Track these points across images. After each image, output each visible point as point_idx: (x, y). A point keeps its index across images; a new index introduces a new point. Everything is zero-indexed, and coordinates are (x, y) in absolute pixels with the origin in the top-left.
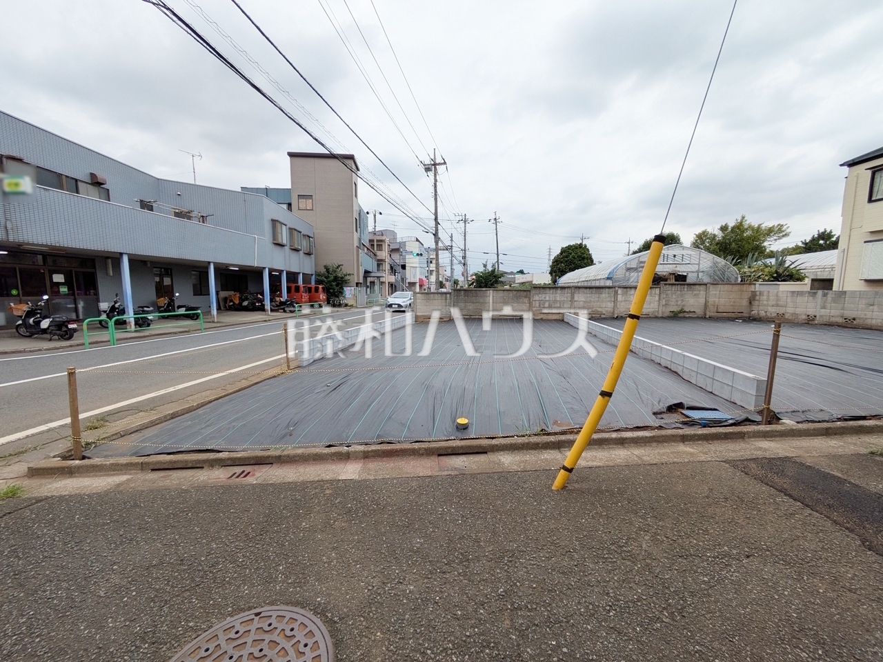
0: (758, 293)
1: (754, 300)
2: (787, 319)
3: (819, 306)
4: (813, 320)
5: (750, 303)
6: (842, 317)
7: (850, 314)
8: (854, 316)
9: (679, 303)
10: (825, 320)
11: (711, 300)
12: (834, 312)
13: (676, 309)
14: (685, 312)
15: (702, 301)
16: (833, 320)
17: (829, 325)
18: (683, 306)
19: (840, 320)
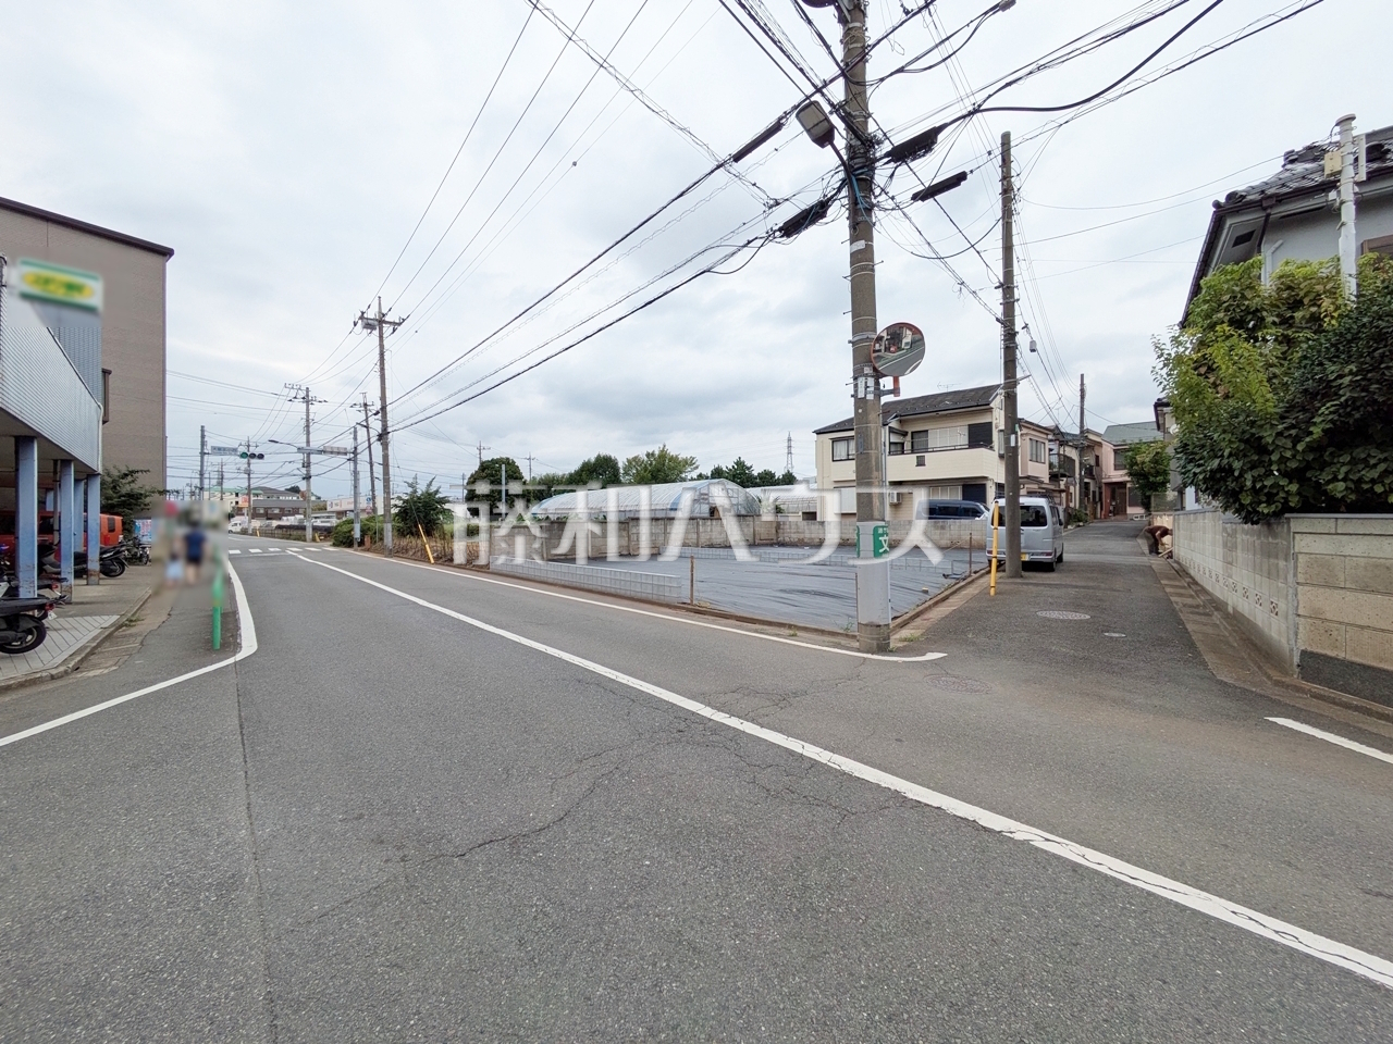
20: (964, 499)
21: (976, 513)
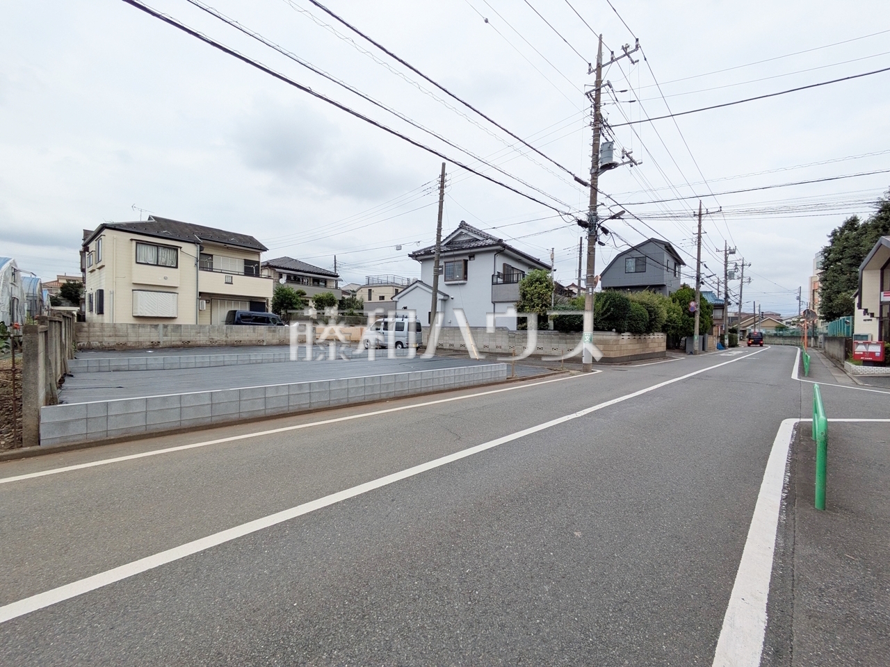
4: (158, 345)
7: (186, 339)
10: (168, 344)
12: (173, 339)
16: (173, 343)
17: (172, 347)
19: (180, 343)
20: (251, 310)
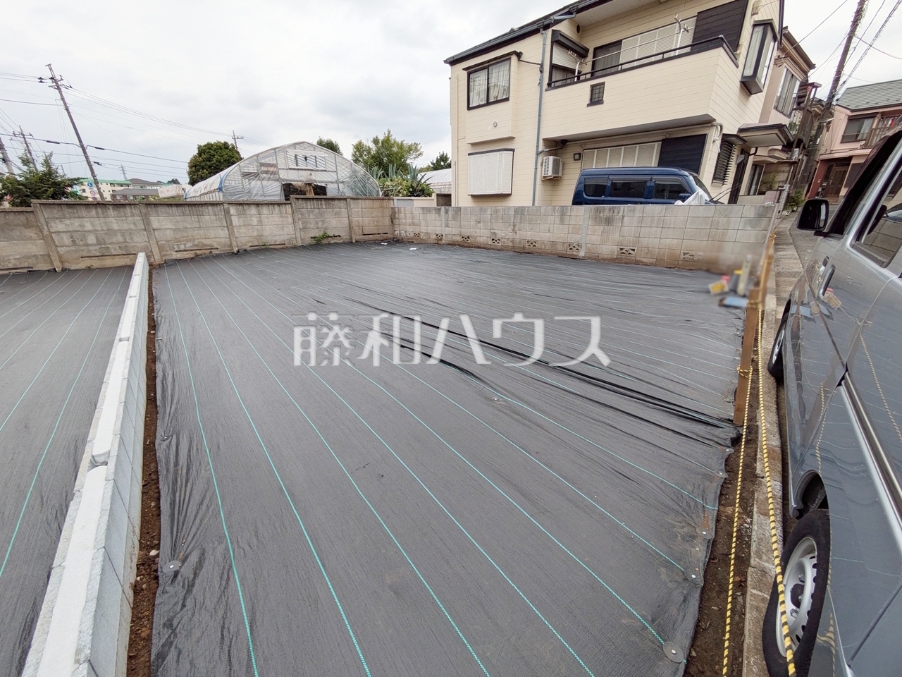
0: (397, 211)
1: (395, 218)
2: (422, 239)
3: (443, 225)
4: (441, 239)
5: (392, 222)
6: (461, 235)
8: (468, 235)
9: (320, 224)
10: (449, 239)
11: (354, 219)
12: (454, 230)
13: (318, 234)
14: (329, 237)
15: (345, 221)
16: (454, 238)
17: (453, 244)
18: (326, 229)
21: (679, 192)
